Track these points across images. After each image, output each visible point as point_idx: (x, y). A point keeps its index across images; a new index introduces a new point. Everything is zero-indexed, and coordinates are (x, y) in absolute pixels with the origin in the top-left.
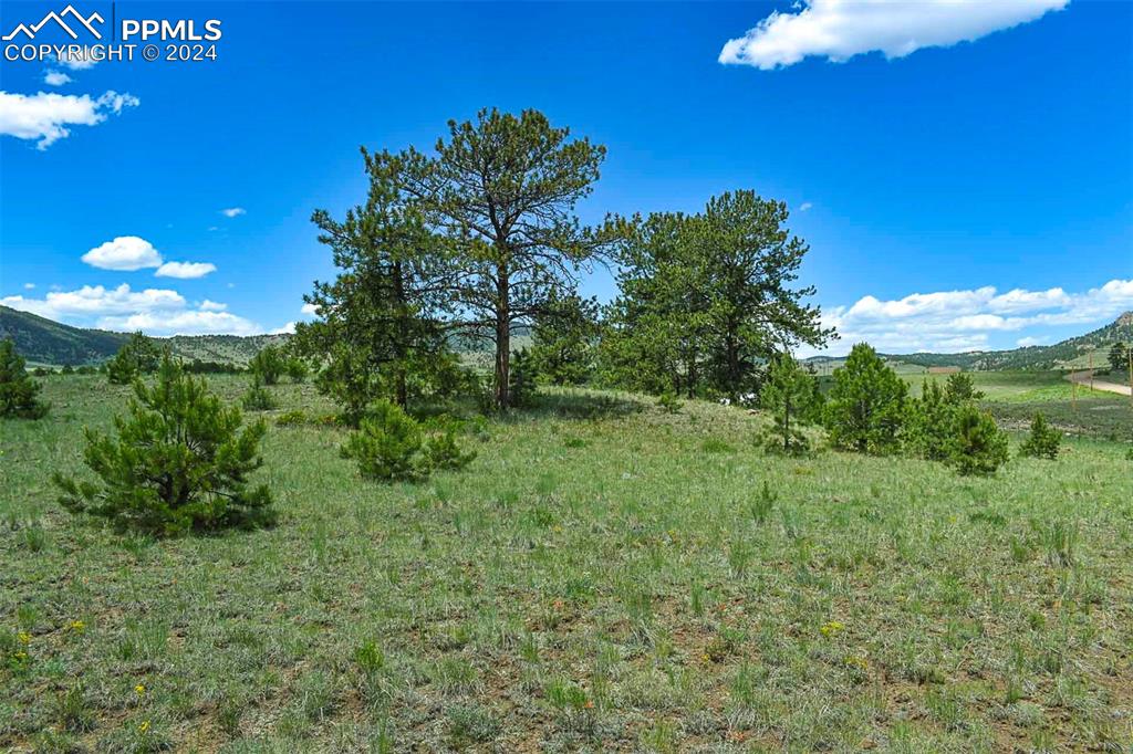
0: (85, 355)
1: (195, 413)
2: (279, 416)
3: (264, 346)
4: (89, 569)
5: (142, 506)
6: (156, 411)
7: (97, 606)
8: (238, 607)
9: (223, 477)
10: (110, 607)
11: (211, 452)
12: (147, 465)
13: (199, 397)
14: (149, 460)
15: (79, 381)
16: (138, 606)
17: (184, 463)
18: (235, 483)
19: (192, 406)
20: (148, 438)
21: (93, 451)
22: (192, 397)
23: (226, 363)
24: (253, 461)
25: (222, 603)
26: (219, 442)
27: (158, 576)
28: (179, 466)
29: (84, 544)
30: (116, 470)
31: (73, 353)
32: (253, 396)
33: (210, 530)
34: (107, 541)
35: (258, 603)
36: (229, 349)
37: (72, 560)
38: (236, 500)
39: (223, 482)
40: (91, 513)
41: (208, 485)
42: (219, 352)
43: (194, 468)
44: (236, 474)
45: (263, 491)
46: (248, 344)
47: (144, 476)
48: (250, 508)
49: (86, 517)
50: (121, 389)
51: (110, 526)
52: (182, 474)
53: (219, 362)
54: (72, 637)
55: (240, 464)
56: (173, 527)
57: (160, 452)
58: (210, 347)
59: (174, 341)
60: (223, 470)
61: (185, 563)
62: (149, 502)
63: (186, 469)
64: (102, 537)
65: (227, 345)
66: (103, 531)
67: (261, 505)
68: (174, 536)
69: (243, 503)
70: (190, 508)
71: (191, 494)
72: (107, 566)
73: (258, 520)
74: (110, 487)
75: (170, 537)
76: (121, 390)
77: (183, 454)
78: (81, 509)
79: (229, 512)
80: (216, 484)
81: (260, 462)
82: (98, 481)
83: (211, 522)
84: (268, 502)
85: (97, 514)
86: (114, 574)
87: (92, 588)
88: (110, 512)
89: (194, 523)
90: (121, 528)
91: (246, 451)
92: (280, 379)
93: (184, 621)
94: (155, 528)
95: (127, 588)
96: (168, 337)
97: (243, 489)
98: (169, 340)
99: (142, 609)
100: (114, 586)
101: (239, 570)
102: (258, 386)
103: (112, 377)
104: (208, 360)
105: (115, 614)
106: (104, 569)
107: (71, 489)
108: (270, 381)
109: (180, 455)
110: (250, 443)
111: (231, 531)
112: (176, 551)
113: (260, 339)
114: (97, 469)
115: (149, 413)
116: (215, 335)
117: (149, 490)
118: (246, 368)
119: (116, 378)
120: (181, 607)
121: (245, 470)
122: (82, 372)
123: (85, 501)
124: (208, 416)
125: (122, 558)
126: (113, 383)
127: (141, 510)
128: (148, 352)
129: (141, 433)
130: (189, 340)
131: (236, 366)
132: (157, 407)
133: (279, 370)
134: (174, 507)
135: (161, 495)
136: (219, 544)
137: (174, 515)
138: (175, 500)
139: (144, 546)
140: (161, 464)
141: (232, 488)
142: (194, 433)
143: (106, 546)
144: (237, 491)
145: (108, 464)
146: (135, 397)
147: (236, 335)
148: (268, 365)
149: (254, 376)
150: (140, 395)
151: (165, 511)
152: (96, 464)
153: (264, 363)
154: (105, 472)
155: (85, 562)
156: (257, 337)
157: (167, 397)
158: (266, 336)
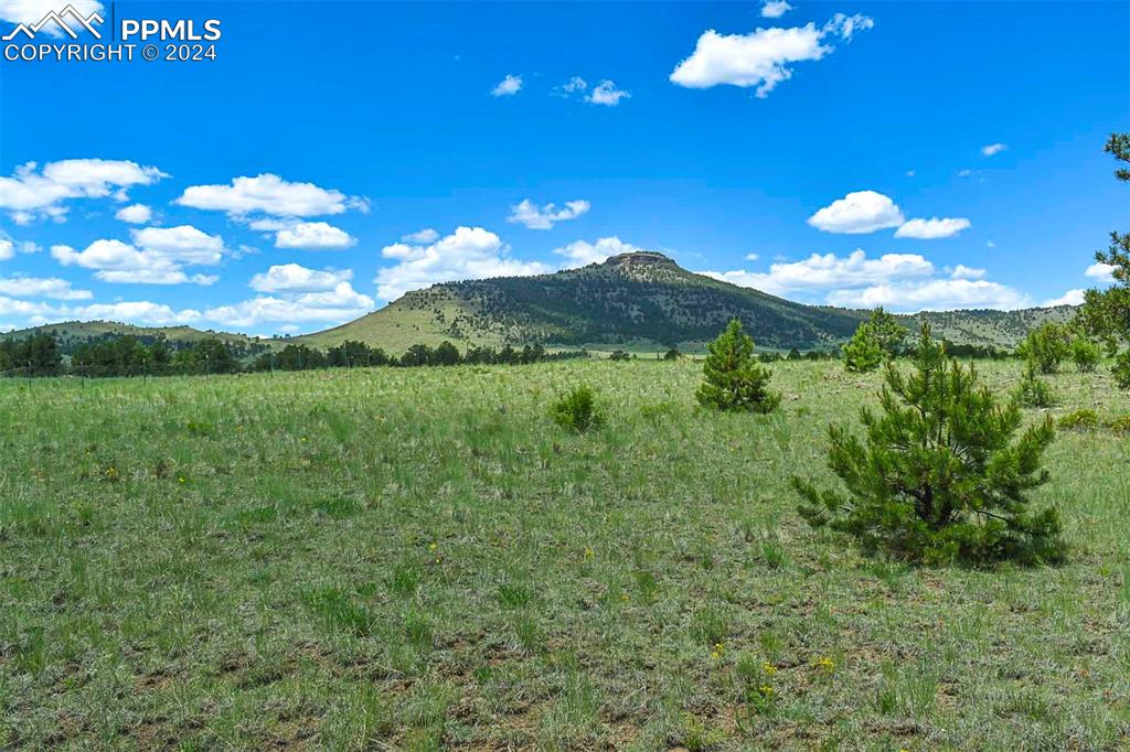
0: (814, 337)
1: (963, 411)
2: (1062, 415)
3: (1033, 323)
4: (834, 596)
5: (896, 522)
6: (912, 406)
7: (845, 643)
8: (1021, 666)
9: (996, 494)
10: (860, 645)
11: (980, 460)
12: (901, 473)
13: (966, 390)
14: (904, 467)
15: (810, 368)
16: (896, 648)
17: (948, 473)
18: (1013, 503)
19: (957, 400)
20: (903, 440)
21: (839, 452)
22: (958, 389)
23: (985, 345)
24: (1036, 475)
25: (1002, 658)
26: (990, 448)
27: (918, 614)
28: (942, 476)
29: (827, 565)
30: (865, 478)
31: (801, 336)
32: (1026, 390)
33: (979, 561)
34: (852, 564)
35: (1048, 664)
36: (989, 327)
37: (814, 582)
38: (1012, 524)
39: (995, 500)
40: (835, 527)
41: (978, 503)
42: (975, 331)
43: (960, 480)
44: (1012, 490)
45: (1049, 516)
46: (1013, 321)
47: (897, 488)
48: (1031, 537)
49: (828, 531)
50: (860, 378)
51: (855, 546)
52: (944, 486)
53: (976, 344)
54: (820, 676)
55: (1020, 479)
56: (934, 553)
57: (918, 459)
58: (964, 325)
59: (919, 318)
60: (996, 484)
61: (950, 601)
62: (905, 519)
63: (949, 481)
64: (848, 559)
65: (987, 322)
66: (848, 551)
67: (1045, 534)
68: (934, 564)
69: (1021, 529)
70: (954, 530)
71: (954, 513)
72: (855, 594)
73: (1041, 553)
74: (856, 498)
75: (930, 565)
76: (859, 380)
77: (947, 461)
78: (822, 522)
79: (1004, 540)
80: (988, 502)
81: (1045, 477)
82: (842, 489)
83: (980, 551)
84: (1056, 530)
85: (841, 530)
86: (864, 606)
87: (840, 620)
88: (856, 528)
89: (960, 550)
90: (870, 548)
91: (1027, 461)
92: (1061, 366)
93: (953, 676)
94: (910, 552)
95: (881, 624)
96: (912, 314)
97: (1021, 511)
98: (913, 318)
99: (899, 654)
100: (864, 619)
101: (1021, 617)
102: (1032, 375)
103: (850, 363)
104: (960, 341)
105: (868, 655)
106: (852, 598)
107: (812, 497)
108: (1048, 369)
109: (943, 462)
110: (1032, 450)
111: (1007, 564)
112: (938, 584)
113: (1029, 314)
114: (842, 476)
115: (904, 409)
116: (971, 309)
117: (904, 504)
118: (1011, 352)
119: (853, 365)
120: (949, 657)
121: (1025, 486)
122: (813, 356)
123: (826, 513)
124: (978, 414)
125: (872, 587)
126: (851, 370)
127: (893, 528)
128: (890, 333)
129: (894, 432)
130: (937, 317)
131: (998, 350)
132: (915, 402)
133: (1061, 355)
134: (934, 528)
135: (918, 512)
136: (993, 581)
137: (935, 538)
138: (935, 520)
139: (900, 572)
140: (919, 473)
141: (1007, 509)
142: (959, 434)
143: (851, 569)
144: (1015, 512)
145: (856, 469)
146: (888, 387)
147: (997, 309)
148: (1045, 349)
149: (1027, 362)
150: (893, 386)
151: (923, 533)
152: (842, 469)
153: (1041, 343)
154: (851, 479)
155: (830, 587)
156: (1026, 312)
157: (926, 389)
158: (1039, 309)
